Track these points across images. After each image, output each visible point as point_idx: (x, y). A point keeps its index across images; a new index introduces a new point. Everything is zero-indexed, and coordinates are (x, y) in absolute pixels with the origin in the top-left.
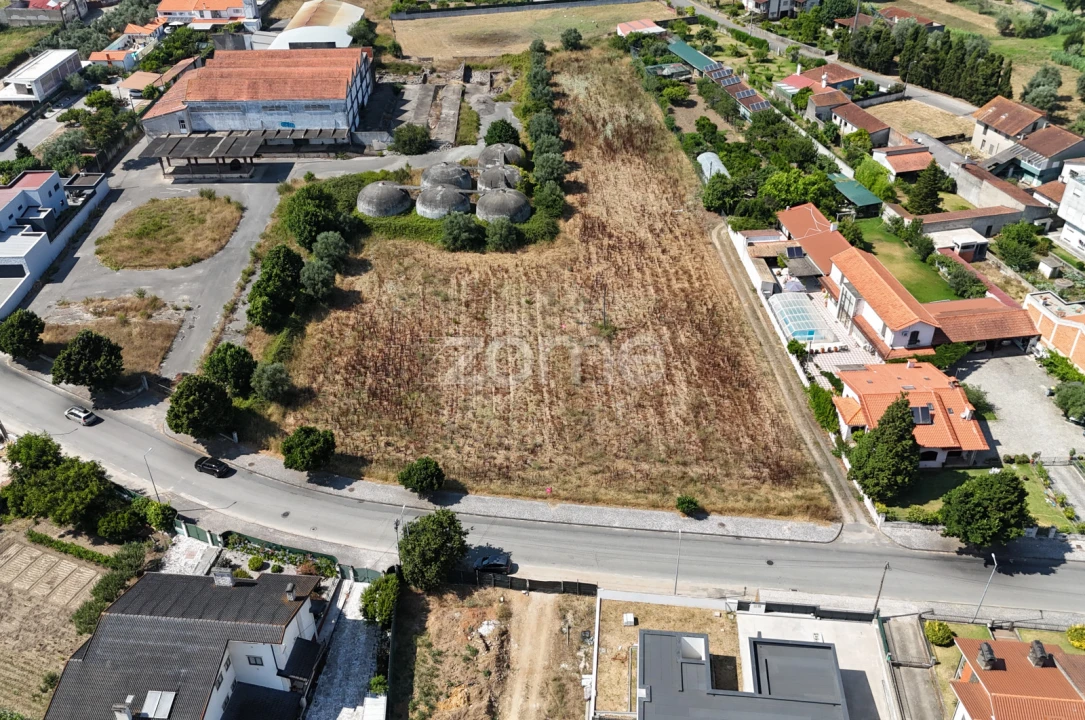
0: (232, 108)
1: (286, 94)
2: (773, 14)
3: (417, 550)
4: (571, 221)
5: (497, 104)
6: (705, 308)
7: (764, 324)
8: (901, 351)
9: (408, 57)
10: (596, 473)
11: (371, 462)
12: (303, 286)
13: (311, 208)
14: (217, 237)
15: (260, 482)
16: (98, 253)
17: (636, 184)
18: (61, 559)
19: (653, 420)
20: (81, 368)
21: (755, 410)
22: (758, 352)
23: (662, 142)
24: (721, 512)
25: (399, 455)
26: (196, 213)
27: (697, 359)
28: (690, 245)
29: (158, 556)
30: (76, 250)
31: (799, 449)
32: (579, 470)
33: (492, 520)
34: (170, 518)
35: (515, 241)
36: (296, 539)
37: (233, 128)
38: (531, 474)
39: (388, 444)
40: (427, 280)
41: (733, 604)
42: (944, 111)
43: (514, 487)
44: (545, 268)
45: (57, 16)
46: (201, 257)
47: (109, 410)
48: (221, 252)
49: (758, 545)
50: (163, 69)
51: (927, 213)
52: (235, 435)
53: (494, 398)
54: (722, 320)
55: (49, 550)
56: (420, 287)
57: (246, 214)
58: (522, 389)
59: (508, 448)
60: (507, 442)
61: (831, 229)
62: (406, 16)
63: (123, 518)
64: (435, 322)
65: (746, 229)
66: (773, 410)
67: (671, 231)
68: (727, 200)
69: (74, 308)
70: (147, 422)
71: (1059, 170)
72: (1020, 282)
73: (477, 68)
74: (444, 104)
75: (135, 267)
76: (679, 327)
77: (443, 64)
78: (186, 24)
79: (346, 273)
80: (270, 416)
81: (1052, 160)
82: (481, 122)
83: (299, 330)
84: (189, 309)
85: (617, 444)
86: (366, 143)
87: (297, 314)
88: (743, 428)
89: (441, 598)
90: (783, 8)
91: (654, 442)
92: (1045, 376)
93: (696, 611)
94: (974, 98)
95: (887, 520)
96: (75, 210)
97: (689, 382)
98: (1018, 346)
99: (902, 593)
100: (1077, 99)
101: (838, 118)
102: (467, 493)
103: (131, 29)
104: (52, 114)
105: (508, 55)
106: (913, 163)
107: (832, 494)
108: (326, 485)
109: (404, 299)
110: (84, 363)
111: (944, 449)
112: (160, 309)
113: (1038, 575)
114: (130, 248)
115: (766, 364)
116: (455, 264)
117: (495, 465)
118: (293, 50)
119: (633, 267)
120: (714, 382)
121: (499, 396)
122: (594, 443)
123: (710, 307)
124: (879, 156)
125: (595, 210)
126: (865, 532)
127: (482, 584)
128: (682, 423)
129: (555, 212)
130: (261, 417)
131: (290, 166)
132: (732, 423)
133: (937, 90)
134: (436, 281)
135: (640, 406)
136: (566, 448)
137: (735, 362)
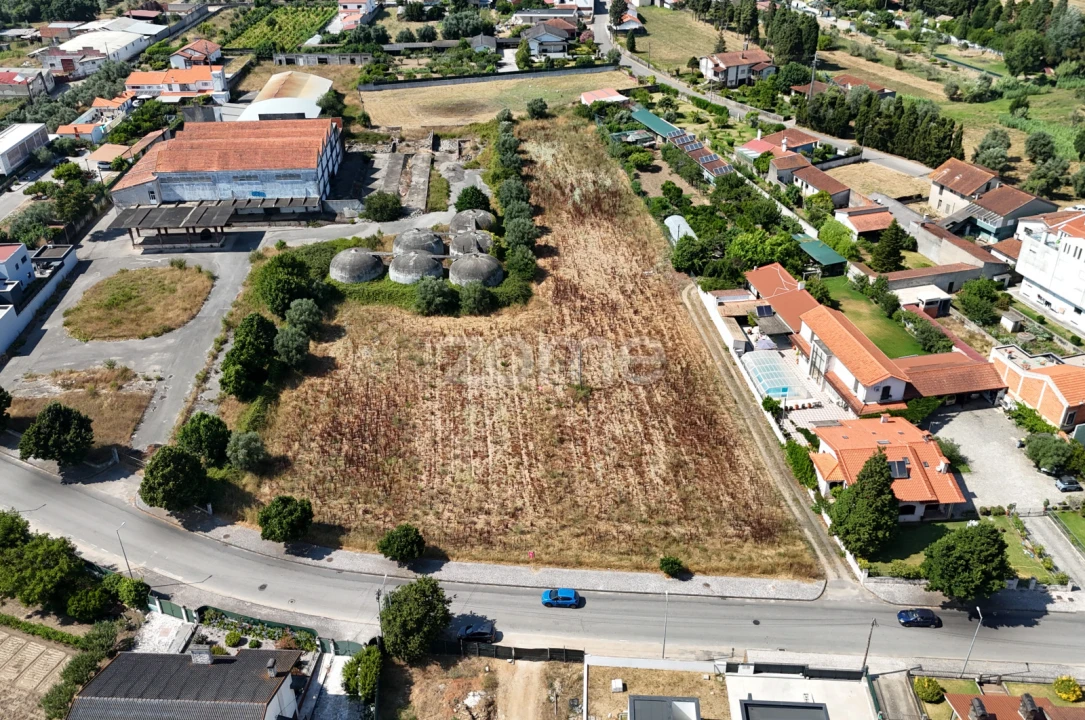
0: (202, 178)
1: (256, 165)
2: (731, 82)
3: (398, 619)
4: (544, 284)
5: (467, 172)
6: (679, 367)
7: (738, 382)
8: (874, 406)
9: (377, 127)
10: (578, 536)
11: (349, 530)
12: (276, 353)
13: (283, 276)
14: (189, 306)
15: (235, 553)
16: (66, 324)
17: (606, 247)
18: (28, 641)
19: (633, 480)
20: (50, 443)
21: (734, 468)
22: (733, 410)
23: (629, 206)
24: (704, 573)
25: (377, 522)
26: (166, 282)
27: (674, 418)
28: (661, 306)
29: (130, 634)
30: (43, 322)
31: (779, 506)
32: (561, 533)
33: (473, 586)
34: (144, 595)
35: (488, 304)
36: (274, 612)
37: (203, 198)
38: (513, 539)
39: (366, 512)
40: (402, 345)
41: (722, 666)
42: (899, 172)
43: (496, 552)
44: (519, 330)
45: (22, 91)
46: (173, 327)
47: (79, 484)
48: (192, 322)
49: (743, 605)
50: (131, 141)
51: (891, 271)
52: (210, 506)
53: (473, 462)
54: (696, 379)
55: (16, 632)
56: (395, 352)
57: (217, 283)
58: (500, 452)
59: (488, 513)
60: (487, 506)
61: (799, 288)
62: (373, 88)
63: (94, 596)
64: (411, 386)
65: (715, 289)
66: (751, 468)
67: (642, 292)
68: (695, 261)
69: (41, 381)
70: (117, 496)
71: (1014, 228)
72: (984, 336)
73: (445, 136)
74: (414, 172)
75: (104, 338)
76: (654, 386)
77: (412, 134)
78: (154, 98)
79: (320, 340)
80: (245, 486)
81: (1006, 219)
82: (452, 189)
83: (273, 398)
84: (160, 379)
85: (598, 506)
86: (337, 212)
87: (271, 382)
88: (722, 486)
89: (424, 670)
90: (741, 77)
91: (635, 502)
92: (1014, 428)
93: (684, 675)
94: (928, 160)
95: (870, 575)
96: (43, 282)
97: (667, 441)
98: (986, 399)
99: (889, 650)
100: (1025, 158)
101: (800, 181)
102: (448, 560)
103: (99, 103)
104: (18, 187)
105: (476, 124)
106: (874, 223)
107: (814, 551)
108: (304, 556)
109: (379, 364)
110: (54, 437)
111: (922, 502)
112: (130, 380)
113: (1022, 628)
114: (99, 319)
115: (742, 422)
116: (429, 328)
117: (476, 531)
118: (263, 122)
119: (607, 328)
120: (692, 440)
121: (478, 459)
122: (575, 505)
123: (684, 366)
124: (841, 217)
125: (567, 273)
126: (849, 589)
127: (466, 653)
128: (661, 483)
129: (528, 275)
130: (236, 488)
131: (262, 234)
132: (712, 481)
133: (892, 152)
134: (410, 345)
135: (619, 466)
136: (547, 511)
137: (712, 422)
